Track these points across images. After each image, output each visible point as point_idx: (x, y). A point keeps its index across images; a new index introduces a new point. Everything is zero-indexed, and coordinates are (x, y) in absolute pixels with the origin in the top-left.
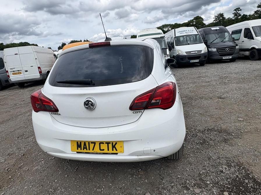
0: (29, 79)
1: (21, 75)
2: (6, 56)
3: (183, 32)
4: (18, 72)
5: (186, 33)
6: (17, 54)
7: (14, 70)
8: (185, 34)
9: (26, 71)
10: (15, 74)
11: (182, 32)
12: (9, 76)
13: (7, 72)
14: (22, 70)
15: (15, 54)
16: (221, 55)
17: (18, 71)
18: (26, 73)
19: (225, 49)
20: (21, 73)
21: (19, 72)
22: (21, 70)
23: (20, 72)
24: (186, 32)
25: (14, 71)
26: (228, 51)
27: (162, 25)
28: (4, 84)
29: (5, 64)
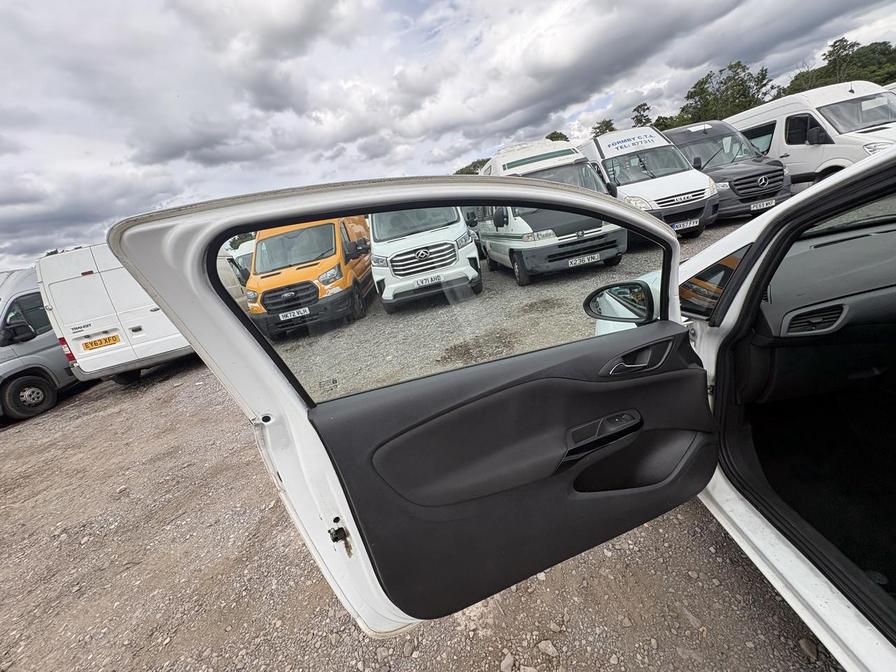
0: (150, 358)
1: (118, 344)
2: (46, 284)
3: (626, 144)
4: (105, 336)
5: (633, 144)
6: (91, 272)
7: (87, 332)
8: (632, 149)
9: (137, 330)
10: (95, 345)
11: (623, 144)
12: (71, 357)
13: (63, 341)
14: (119, 327)
15: (84, 274)
16: (743, 201)
17: (106, 332)
18: (138, 335)
19: (756, 181)
20: (115, 339)
21: (109, 338)
22: (115, 330)
23: (111, 335)
24: (633, 141)
25: (88, 337)
26: (764, 184)
27: (470, 163)
28: (61, 383)
29: (49, 314)
